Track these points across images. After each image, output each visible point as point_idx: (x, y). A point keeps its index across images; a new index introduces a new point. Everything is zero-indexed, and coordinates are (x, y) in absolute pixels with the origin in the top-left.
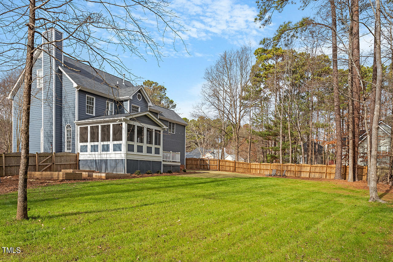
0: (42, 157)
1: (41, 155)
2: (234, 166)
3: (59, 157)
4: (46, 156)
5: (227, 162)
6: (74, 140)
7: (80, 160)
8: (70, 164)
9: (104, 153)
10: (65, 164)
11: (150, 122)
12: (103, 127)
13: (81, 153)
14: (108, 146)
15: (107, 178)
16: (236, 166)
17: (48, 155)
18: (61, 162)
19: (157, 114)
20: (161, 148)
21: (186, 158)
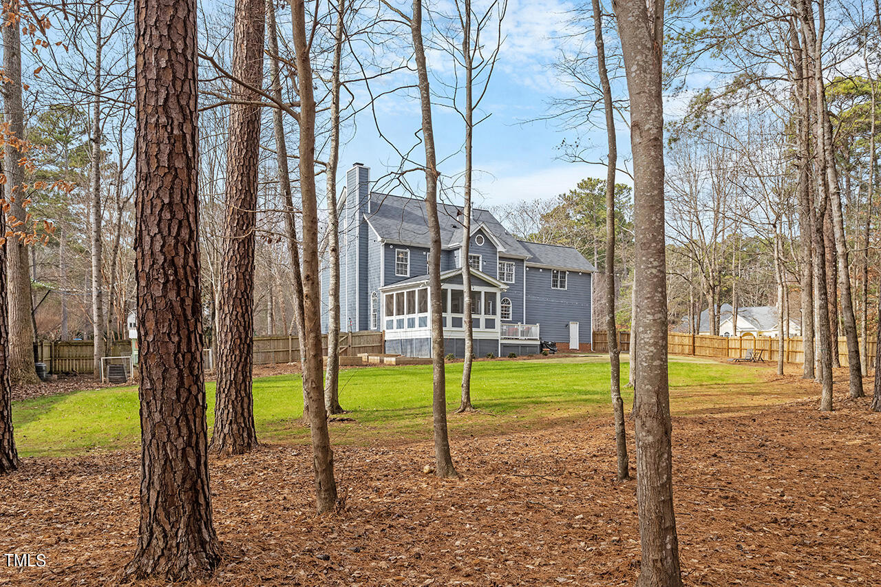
2: (691, 344)
3: (357, 337)
6: (380, 313)
7: (385, 341)
8: (374, 346)
9: (409, 329)
10: (365, 347)
11: (477, 281)
12: (409, 293)
13: (387, 331)
14: (413, 320)
15: (398, 364)
16: (696, 344)
18: (360, 344)
19: (523, 260)
20: (498, 318)
21: (594, 332)
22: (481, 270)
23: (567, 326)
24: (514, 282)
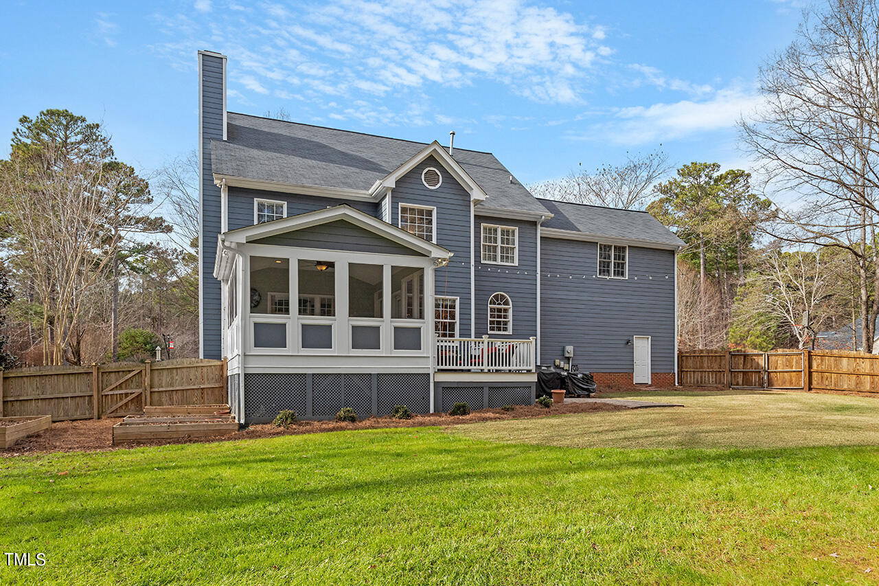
5: (844, 360)
10: (183, 390)
17: (129, 367)
18: (172, 385)
19: (534, 224)
20: (427, 326)
21: (680, 352)
22: (434, 241)
23: (629, 343)
24: (516, 263)
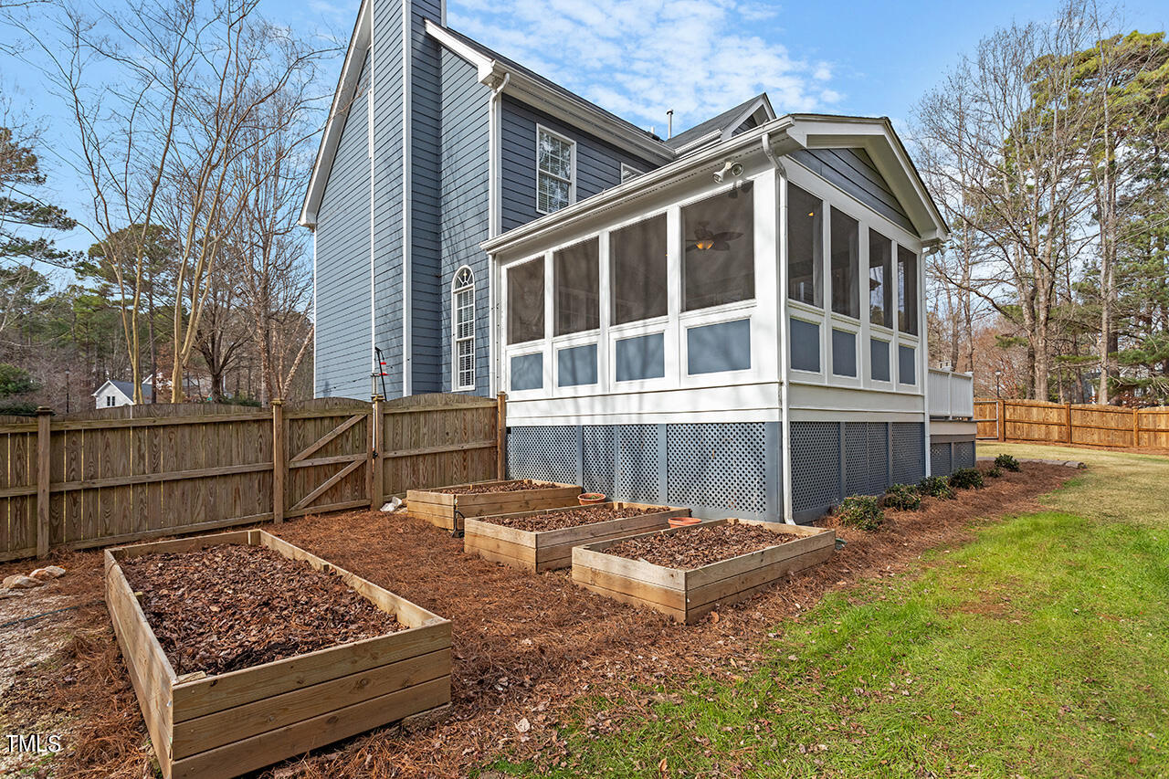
0: (310, 425)
1: (306, 415)
2: (1064, 420)
3: (407, 420)
4: (332, 418)
5: (1035, 410)
6: (485, 337)
7: (509, 430)
8: (465, 451)
9: (625, 386)
10: (435, 454)
13: (513, 395)
17: (342, 410)
18: (417, 445)
